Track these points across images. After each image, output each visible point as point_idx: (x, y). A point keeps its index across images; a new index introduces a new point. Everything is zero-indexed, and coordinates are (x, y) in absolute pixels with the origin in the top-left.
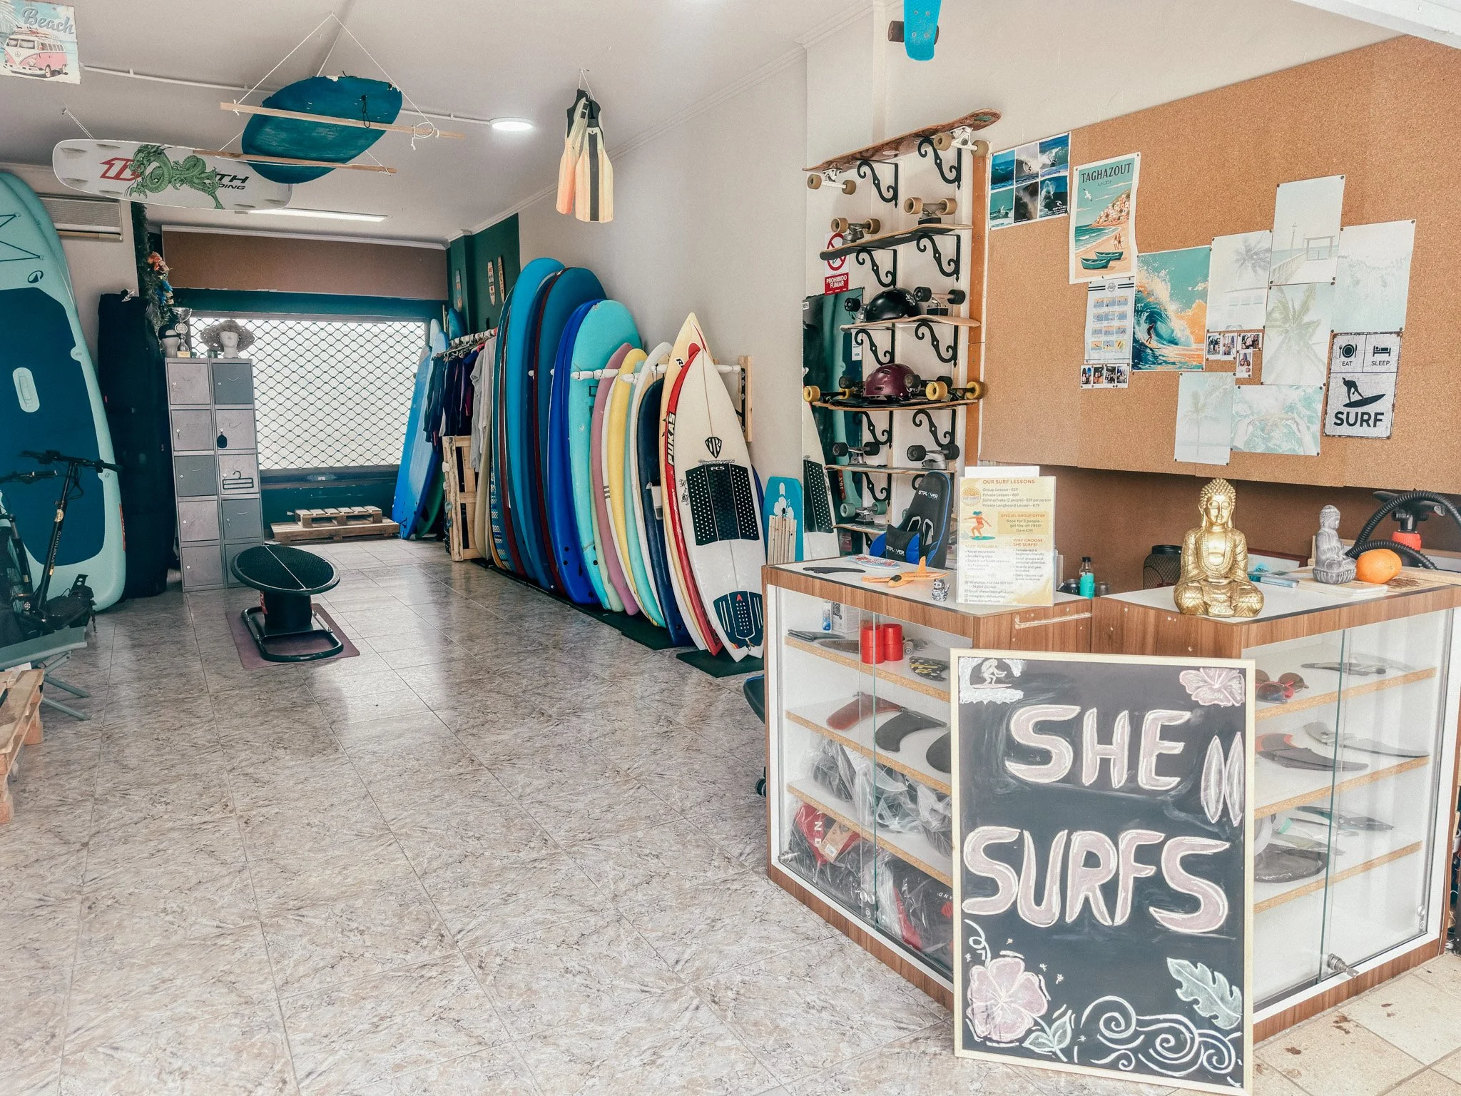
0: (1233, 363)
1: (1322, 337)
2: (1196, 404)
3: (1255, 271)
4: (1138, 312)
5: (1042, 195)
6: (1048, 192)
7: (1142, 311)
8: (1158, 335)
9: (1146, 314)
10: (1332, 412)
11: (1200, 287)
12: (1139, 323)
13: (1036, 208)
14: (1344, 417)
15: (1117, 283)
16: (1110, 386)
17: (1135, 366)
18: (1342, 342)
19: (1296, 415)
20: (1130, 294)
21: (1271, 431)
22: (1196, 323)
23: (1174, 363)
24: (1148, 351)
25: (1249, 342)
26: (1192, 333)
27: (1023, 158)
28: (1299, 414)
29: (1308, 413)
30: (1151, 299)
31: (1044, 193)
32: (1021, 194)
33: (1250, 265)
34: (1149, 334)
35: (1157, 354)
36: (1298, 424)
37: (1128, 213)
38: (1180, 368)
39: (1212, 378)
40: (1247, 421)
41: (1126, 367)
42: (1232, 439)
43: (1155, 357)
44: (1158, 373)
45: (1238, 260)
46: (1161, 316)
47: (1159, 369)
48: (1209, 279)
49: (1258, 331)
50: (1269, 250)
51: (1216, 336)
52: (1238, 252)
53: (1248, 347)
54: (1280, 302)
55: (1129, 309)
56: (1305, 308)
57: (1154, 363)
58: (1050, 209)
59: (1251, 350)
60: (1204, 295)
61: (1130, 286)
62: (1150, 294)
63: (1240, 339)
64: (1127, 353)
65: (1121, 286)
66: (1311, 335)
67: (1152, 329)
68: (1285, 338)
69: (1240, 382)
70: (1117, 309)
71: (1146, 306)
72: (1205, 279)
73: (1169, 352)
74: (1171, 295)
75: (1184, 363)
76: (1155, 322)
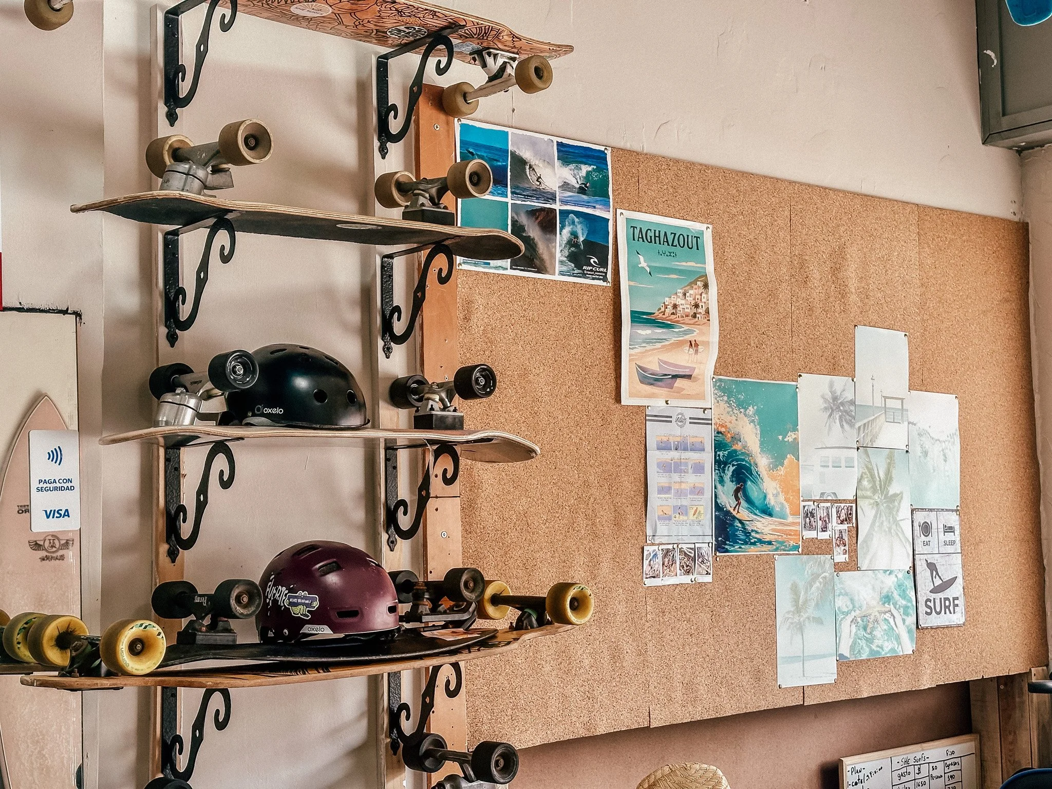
0: (828, 542)
1: (904, 513)
2: (796, 601)
3: (842, 426)
4: (720, 464)
5: (562, 236)
6: (574, 235)
7: (725, 464)
8: (749, 500)
9: (732, 469)
10: (922, 600)
11: (790, 437)
12: (722, 481)
13: (552, 256)
14: (931, 604)
15: (689, 414)
16: (686, 579)
17: (720, 547)
18: (920, 517)
19: (892, 606)
20: (706, 435)
21: (873, 629)
22: (790, 487)
23: (770, 543)
24: (737, 524)
25: (843, 516)
26: (787, 500)
27: (526, 154)
28: (895, 604)
29: (904, 602)
30: (738, 447)
31: (566, 231)
32: (524, 220)
33: (837, 417)
34: (737, 498)
35: (749, 528)
36: (894, 618)
37: (707, 312)
38: (777, 549)
39: (811, 564)
40: (850, 618)
41: (707, 549)
42: (837, 645)
43: (747, 534)
44: (748, 558)
45: (826, 409)
46: (751, 474)
47: (753, 551)
48: (799, 427)
49: (850, 502)
50: (852, 403)
51: (811, 506)
52: (826, 400)
53: (842, 522)
54: (867, 467)
55: (707, 458)
56: (889, 479)
57: (746, 543)
58: (579, 266)
59: (845, 527)
60: (794, 448)
61: (707, 422)
62: (736, 438)
63: (834, 510)
64: (707, 526)
65: (695, 421)
66: (898, 511)
67: (740, 492)
68: (877, 513)
69: (839, 568)
70: (694, 456)
71: (733, 455)
72: (795, 429)
73: (762, 526)
74: (762, 443)
75: (782, 543)
76: (745, 482)
